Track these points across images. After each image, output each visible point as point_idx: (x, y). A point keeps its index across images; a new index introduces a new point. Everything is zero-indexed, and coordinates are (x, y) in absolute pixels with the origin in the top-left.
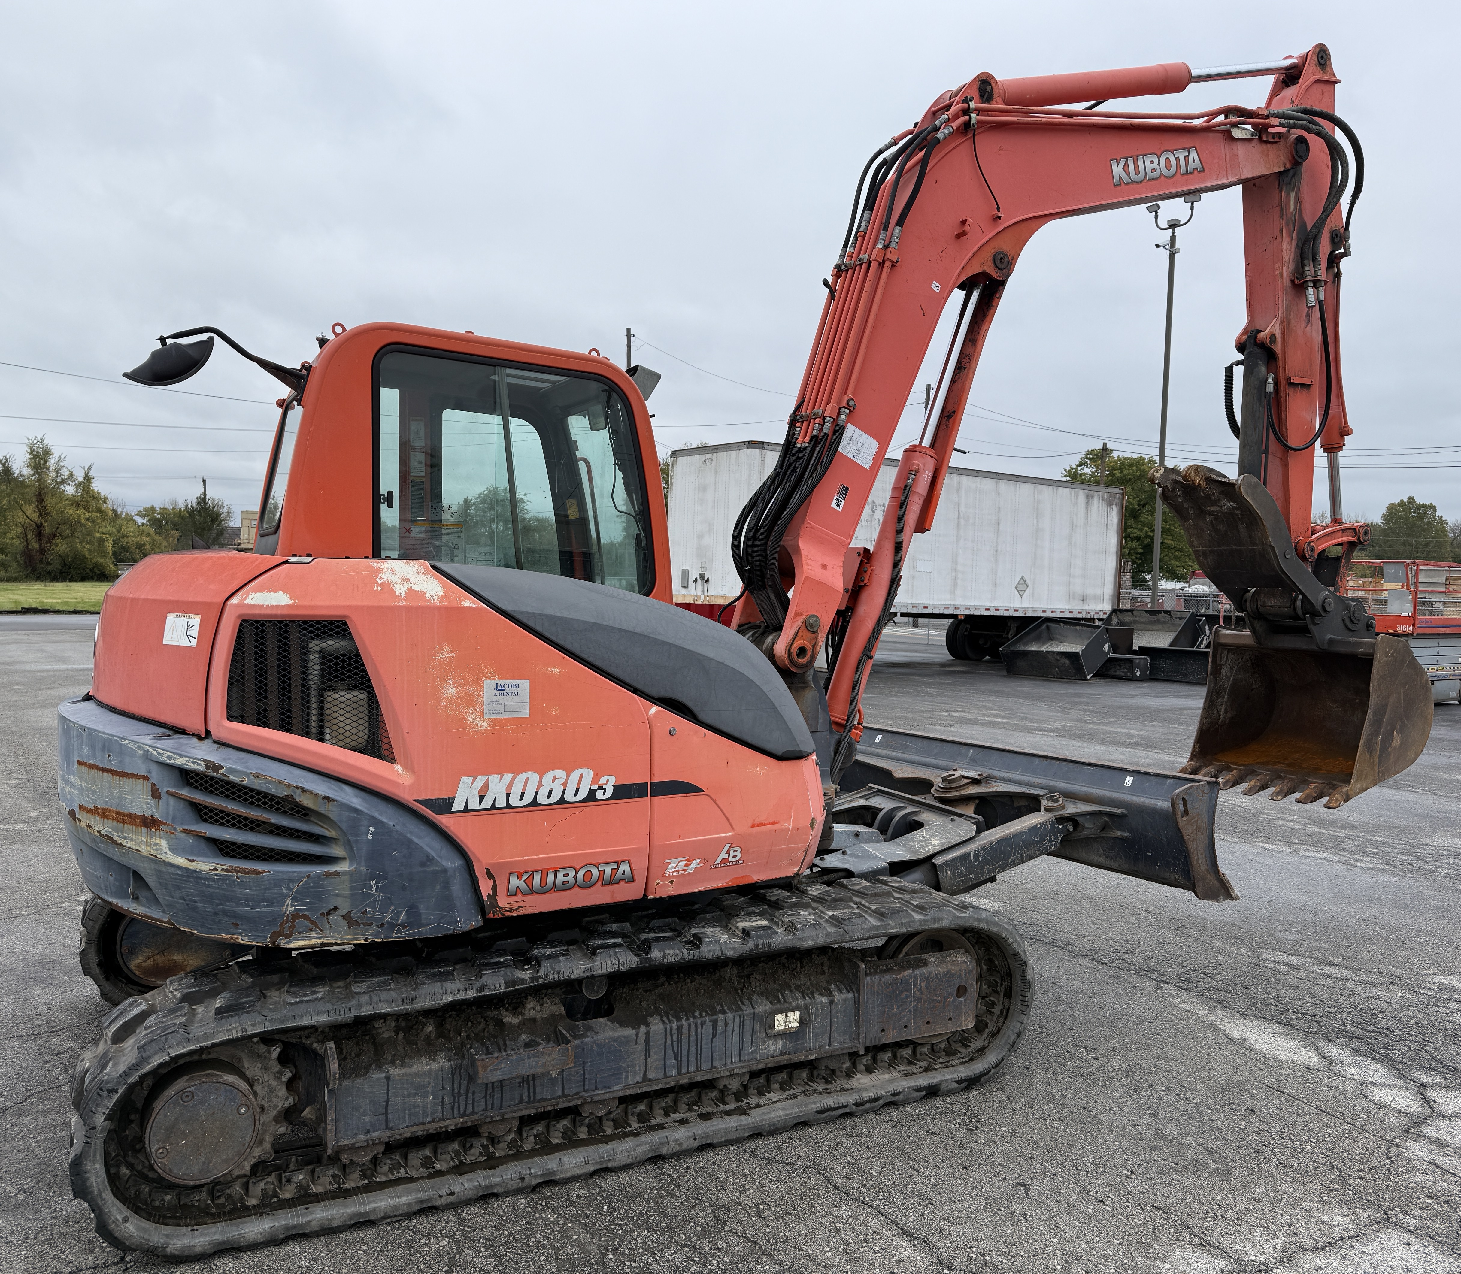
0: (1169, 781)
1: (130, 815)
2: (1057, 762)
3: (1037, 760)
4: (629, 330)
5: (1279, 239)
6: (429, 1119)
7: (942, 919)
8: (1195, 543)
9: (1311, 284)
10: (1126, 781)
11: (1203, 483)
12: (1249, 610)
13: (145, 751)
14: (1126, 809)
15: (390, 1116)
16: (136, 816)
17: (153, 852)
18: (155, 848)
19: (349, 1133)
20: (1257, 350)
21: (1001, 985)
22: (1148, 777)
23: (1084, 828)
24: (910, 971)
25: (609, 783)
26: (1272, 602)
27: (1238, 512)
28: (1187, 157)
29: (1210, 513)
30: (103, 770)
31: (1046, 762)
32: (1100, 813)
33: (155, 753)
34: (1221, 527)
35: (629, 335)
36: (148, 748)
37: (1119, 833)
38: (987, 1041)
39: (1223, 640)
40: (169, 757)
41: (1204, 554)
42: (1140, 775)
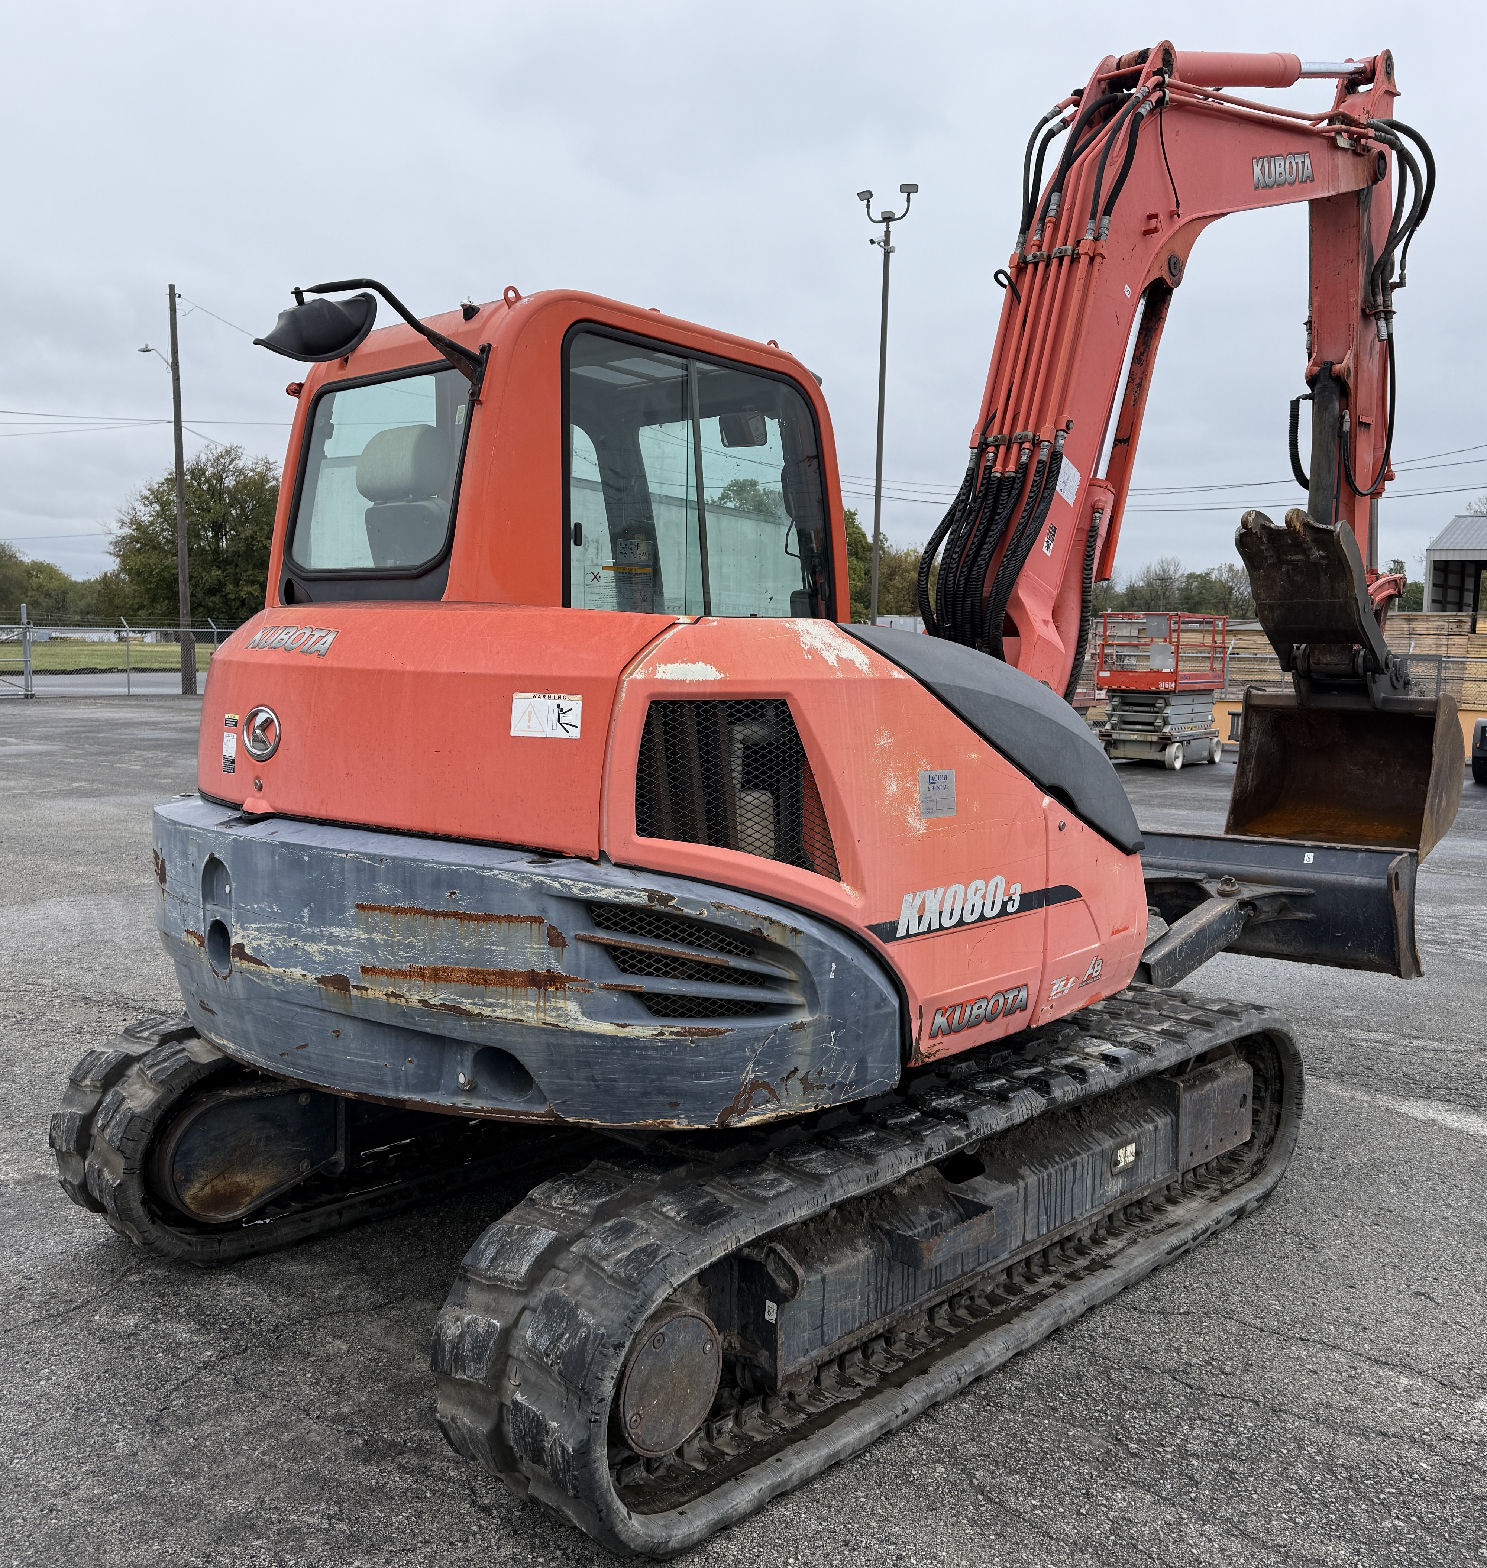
0: (1360, 855)
1: (502, 974)
2: (1209, 842)
3: (1180, 841)
4: (172, 287)
5: (1355, 262)
6: (857, 1325)
7: (1252, 1023)
8: (1263, 595)
9: (1383, 315)
10: (1306, 858)
11: (1301, 530)
12: (1300, 668)
13: (534, 883)
14: (1314, 888)
15: (825, 1328)
16: (515, 974)
17: (549, 1020)
18: (554, 1014)
19: (791, 1358)
20: (1332, 384)
21: (1267, 1089)
22: (1333, 852)
23: (1261, 912)
24: (1210, 1085)
25: (1017, 890)
26: (1327, 659)
27: (1324, 562)
28: (1303, 162)
29: (1289, 563)
30: (435, 914)
31: (1192, 843)
32: (1282, 894)
33: (557, 885)
34: (1298, 578)
35: (172, 294)
36: (541, 878)
37: (1301, 915)
38: (1261, 1153)
39: (1255, 702)
40: (585, 890)
41: (1271, 607)
42: (1322, 851)
